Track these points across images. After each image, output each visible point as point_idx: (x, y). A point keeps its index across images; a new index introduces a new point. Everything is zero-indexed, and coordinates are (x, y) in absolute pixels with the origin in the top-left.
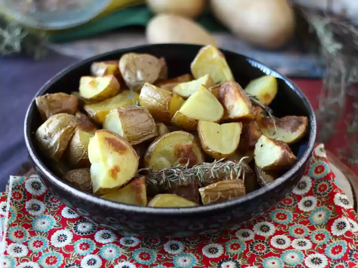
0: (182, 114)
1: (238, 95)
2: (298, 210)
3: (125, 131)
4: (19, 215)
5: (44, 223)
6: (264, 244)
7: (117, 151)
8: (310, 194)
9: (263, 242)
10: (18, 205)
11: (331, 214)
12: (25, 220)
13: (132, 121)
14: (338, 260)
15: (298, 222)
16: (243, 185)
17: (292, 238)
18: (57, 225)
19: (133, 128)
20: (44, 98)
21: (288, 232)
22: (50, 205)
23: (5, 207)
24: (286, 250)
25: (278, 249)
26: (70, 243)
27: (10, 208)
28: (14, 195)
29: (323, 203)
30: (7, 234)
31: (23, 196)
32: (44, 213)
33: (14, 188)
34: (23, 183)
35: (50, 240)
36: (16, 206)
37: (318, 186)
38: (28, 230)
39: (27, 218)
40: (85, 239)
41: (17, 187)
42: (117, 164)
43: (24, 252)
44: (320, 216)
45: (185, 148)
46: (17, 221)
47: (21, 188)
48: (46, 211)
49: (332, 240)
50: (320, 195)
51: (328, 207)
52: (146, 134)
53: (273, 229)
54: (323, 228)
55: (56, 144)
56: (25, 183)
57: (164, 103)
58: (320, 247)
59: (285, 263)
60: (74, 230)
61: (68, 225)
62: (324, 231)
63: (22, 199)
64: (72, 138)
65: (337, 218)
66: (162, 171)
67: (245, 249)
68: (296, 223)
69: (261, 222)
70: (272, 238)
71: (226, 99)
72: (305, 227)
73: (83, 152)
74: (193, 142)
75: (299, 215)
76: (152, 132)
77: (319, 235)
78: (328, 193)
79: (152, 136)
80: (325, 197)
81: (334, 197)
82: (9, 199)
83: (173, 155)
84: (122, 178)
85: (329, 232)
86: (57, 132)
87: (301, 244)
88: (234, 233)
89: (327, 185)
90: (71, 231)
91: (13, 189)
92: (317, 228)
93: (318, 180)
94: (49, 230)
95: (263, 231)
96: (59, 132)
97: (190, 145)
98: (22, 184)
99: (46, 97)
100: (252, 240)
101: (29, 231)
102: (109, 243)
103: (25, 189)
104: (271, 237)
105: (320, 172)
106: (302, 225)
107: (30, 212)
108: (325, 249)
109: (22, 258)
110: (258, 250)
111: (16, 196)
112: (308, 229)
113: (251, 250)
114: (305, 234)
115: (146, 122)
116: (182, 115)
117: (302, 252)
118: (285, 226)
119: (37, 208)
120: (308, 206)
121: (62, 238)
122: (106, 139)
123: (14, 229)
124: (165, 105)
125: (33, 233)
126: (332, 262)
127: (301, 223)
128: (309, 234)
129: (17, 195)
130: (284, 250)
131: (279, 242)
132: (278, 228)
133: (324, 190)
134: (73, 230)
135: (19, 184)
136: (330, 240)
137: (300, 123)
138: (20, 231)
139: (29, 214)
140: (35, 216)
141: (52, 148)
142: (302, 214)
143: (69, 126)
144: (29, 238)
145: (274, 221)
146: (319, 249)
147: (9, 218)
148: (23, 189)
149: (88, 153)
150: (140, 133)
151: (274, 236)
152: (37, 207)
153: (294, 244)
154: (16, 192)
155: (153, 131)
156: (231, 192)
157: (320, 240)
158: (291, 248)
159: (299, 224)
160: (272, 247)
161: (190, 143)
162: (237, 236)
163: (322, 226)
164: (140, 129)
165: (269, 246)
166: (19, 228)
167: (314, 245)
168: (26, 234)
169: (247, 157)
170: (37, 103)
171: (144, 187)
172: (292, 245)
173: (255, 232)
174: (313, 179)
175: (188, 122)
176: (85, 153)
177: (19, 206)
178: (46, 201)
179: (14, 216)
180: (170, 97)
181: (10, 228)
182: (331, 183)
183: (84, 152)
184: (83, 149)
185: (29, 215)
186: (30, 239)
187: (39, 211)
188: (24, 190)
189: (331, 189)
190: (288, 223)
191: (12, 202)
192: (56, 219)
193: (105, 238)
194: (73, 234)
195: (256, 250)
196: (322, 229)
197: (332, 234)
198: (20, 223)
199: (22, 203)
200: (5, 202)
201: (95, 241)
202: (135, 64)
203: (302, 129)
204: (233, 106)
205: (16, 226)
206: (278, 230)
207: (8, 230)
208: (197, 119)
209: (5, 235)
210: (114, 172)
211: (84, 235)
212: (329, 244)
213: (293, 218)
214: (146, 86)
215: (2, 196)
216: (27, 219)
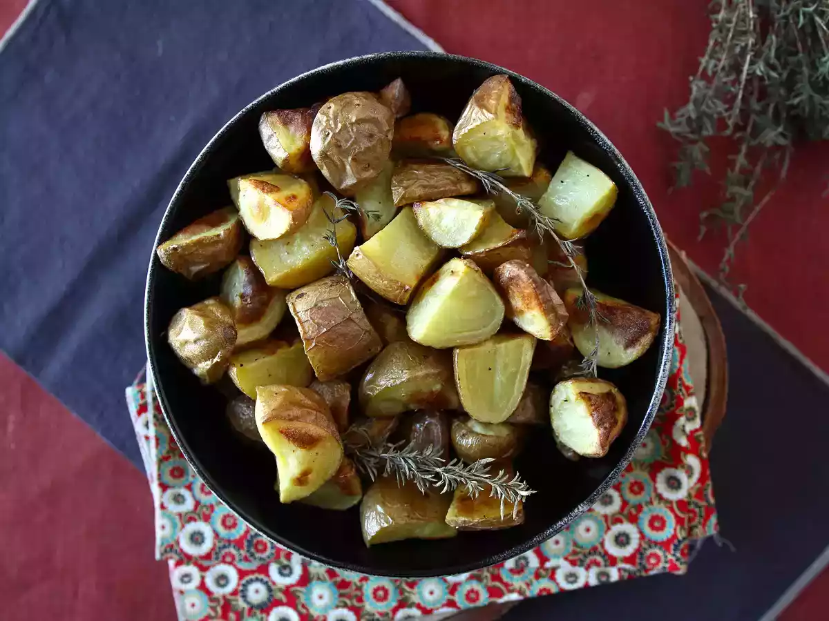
1: (534, 303)
11: (662, 452)
14: (656, 543)
23: (148, 425)
30: (159, 475)
43: (189, 505)
44: (644, 446)
45: (428, 395)
46: (170, 450)
49: (653, 500)
51: (661, 438)
54: (645, 470)
58: (633, 510)
59: (575, 544)
62: (644, 476)
65: (670, 466)
74: (442, 386)
77: (636, 483)
78: (666, 411)
80: (661, 416)
81: (674, 423)
82: (150, 411)
85: (652, 484)
87: (606, 501)
89: (668, 396)
92: (635, 468)
97: (437, 391)
108: (641, 515)
109: (187, 513)
117: (603, 520)
122: (281, 432)
123: (168, 467)
126: (645, 543)
128: (621, 480)
137: (643, 332)
138: (178, 467)
144: (193, 477)
146: (631, 512)
147: (157, 448)
157: (635, 495)
163: (644, 467)
166: (175, 461)
167: (625, 504)
168: (188, 469)
179: (165, 443)
181: (162, 464)
186: (194, 479)
189: (672, 406)
196: (643, 473)
197: (655, 489)
200: (147, 415)
203: (646, 340)
204: (522, 312)
205: (171, 460)
212: (647, 506)
215: (141, 402)
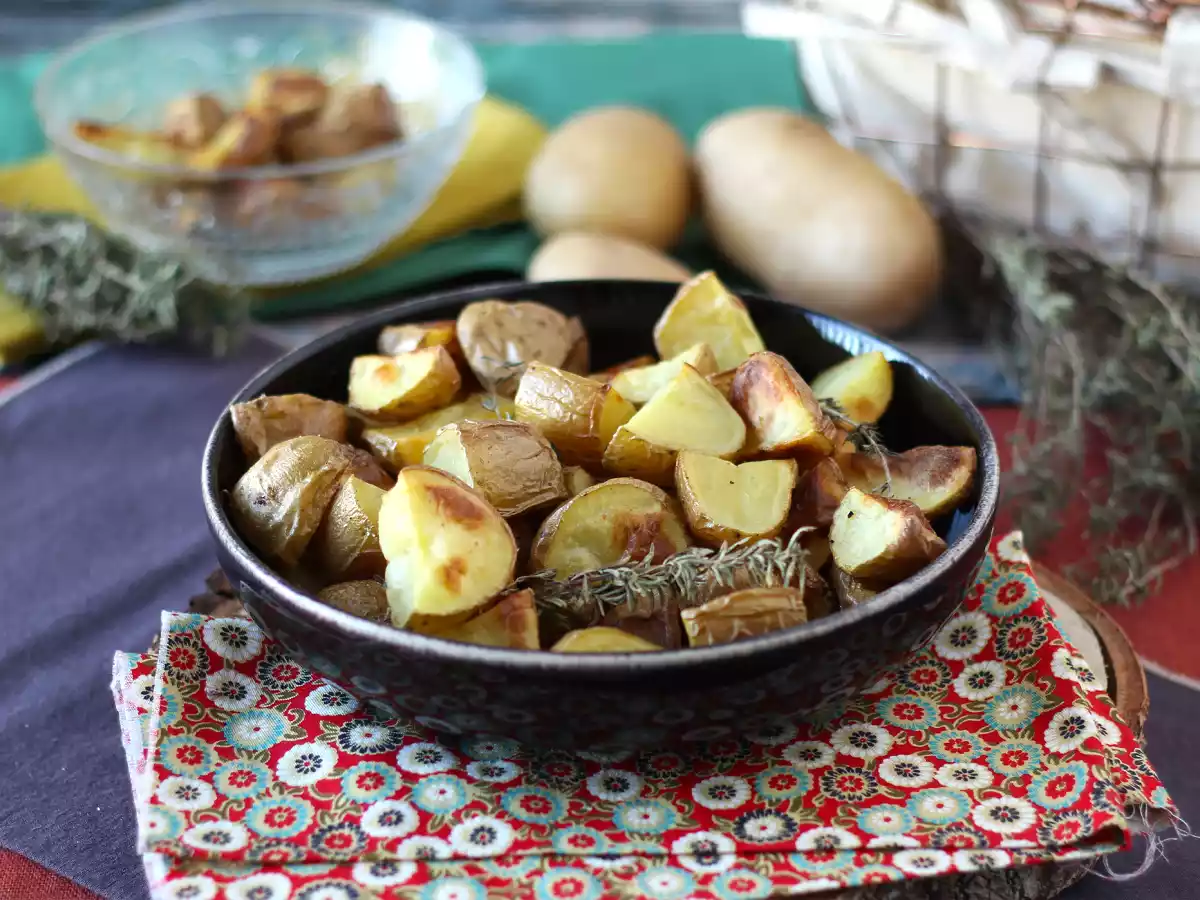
0: (633, 435)
1: (783, 387)
2: (952, 697)
3: (479, 477)
4: (189, 709)
5: (257, 729)
6: (862, 777)
7: (458, 520)
8: (986, 655)
9: (859, 771)
10: (186, 684)
11: (1044, 701)
12: (204, 721)
13: (496, 454)
14: (1065, 811)
15: (954, 725)
16: (801, 602)
17: (939, 763)
18: (293, 733)
19: (500, 472)
20: (255, 407)
21: (927, 748)
22: (273, 687)
23: (149, 689)
24: (921, 791)
25: (900, 788)
26: (330, 775)
27: (164, 690)
28: (173, 656)
29: (1021, 675)
30: (158, 753)
31: (198, 660)
32: (258, 706)
33: (173, 638)
34: (197, 628)
35: (275, 770)
36: (179, 684)
37: (1009, 635)
38: (215, 745)
39: (211, 716)
40: (373, 764)
41: (182, 638)
42: (458, 552)
43: (206, 798)
44: (1015, 708)
45: (643, 522)
46: (184, 721)
47: (192, 642)
48: (263, 699)
49: (1047, 765)
50: (1015, 658)
51: (1037, 684)
52: (537, 490)
53: (884, 740)
54: (1023, 736)
55: (289, 515)
56: (203, 628)
57: (582, 412)
58: (1015, 783)
59: (920, 820)
60: (341, 743)
61: (323, 732)
62: (1025, 743)
63: (196, 669)
64: (334, 498)
65: (1060, 709)
66: (582, 577)
67: (810, 787)
68: (947, 728)
69: (851, 724)
70: (881, 762)
71: (751, 402)
72: (974, 738)
73: (364, 534)
74: (664, 508)
75: (956, 709)
76: (550, 484)
77: (1011, 753)
78: (1034, 649)
79: (550, 496)
80: (1029, 660)
81: (1051, 659)
82: (160, 668)
83: (608, 542)
84: (473, 592)
85: (1040, 746)
86: (292, 482)
87: (961, 775)
88: (777, 751)
89: (1033, 629)
90: (333, 745)
91: (170, 642)
92: (1005, 738)
93: (1006, 619)
94: (271, 746)
95: (858, 746)
96: (298, 485)
97: (654, 514)
98: (196, 632)
99: (259, 404)
100: (827, 768)
101: (216, 749)
102: (436, 773)
103: (204, 644)
104: (879, 760)
105: (1013, 599)
106: (966, 732)
107: (218, 703)
108: (1028, 787)
109: (198, 812)
110: (845, 789)
111: (180, 659)
112: (981, 740)
113: (826, 790)
114: (973, 753)
115: (535, 458)
116: (634, 437)
117: (966, 795)
118: (918, 735)
119: (237, 693)
120: (981, 687)
121: (307, 764)
122: (428, 488)
124: (586, 416)
125: (227, 754)
126: (1047, 816)
127: (960, 728)
128: (984, 753)
129: (183, 659)
130: (917, 790)
131: (901, 770)
132: (900, 738)
133: (1023, 644)
134: (338, 744)
135: (188, 631)
136: (1042, 764)
137: (956, 462)
138: (193, 748)
139: (215, 706)
140: (233, 712)
141: (279, 527)
142: (964, 706)
143: (326, 468)
144: (218, 765)
145: (887, 723)
146: (1012, 786)
147: (161, 714)
148: (200, 643)
149: (377, 536)
150: (519, 487)
151: (887, 757)
152: (237, 690)
153: (944, 775)
154: (178, 649)
155: (555, 483)
156: (768, 619)
157: (1014, 765)
158: (935, 784)
159: (956, 731)
160: (883, 782)
161: (656, 509)
162: (787, 757)
163: (1020, 733)
164: (519, 476)
165: (875, 781)
166: (189, 739)
167: (998, 778)
168: (209, 755)
169: (812, 528)
170: (234, 419)
171: (531, 617)
172: (936, 777)
173: (836, 748)
174: (993, 618)
175: (649, 455)
176: (371, 536)
177: (188, 687)
178: (262, 677)
179: (176, 710)
180: (600, 395)
181: (165, 738)
182: (1044, 623)
183: (368, 534)
184: (366, 524)
185: (216, 710)
186: (218, 768)
187: (244, 700)
188: (200, 645)
189: (1043, 638)
190: (927, 727)
191: (170, 674)
192: (291, 718)
193: (426, 763)
194: (339, 753)
195: (840, 789)
196: (1020, 740)
197: (1047, 751)
198: (193, 728)
199: (196, 679)
200: (150, 676)
201: (399, 769)
202: (500, 324)
203: (960, 476)
204: (771, 418)
205: (182, 736)
206: (899, 742)
207: (159, 743)
208: (675, 447)
209: (151, 756)
210: (451, 573)
211: (368, 755)
212: (1039, 774)
213: (941, 715)
214: (534, 368)
215: (141, 661)
216: (210, 720)
